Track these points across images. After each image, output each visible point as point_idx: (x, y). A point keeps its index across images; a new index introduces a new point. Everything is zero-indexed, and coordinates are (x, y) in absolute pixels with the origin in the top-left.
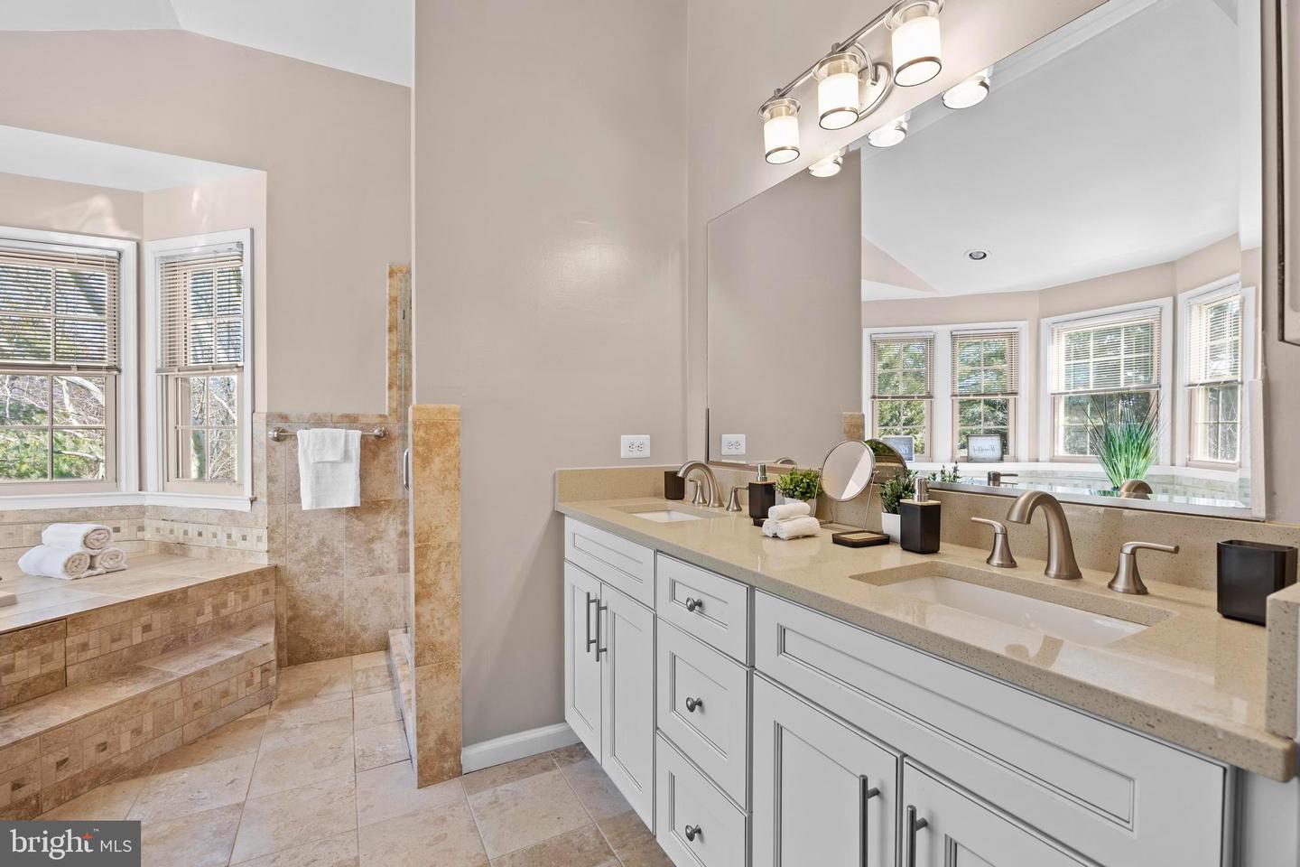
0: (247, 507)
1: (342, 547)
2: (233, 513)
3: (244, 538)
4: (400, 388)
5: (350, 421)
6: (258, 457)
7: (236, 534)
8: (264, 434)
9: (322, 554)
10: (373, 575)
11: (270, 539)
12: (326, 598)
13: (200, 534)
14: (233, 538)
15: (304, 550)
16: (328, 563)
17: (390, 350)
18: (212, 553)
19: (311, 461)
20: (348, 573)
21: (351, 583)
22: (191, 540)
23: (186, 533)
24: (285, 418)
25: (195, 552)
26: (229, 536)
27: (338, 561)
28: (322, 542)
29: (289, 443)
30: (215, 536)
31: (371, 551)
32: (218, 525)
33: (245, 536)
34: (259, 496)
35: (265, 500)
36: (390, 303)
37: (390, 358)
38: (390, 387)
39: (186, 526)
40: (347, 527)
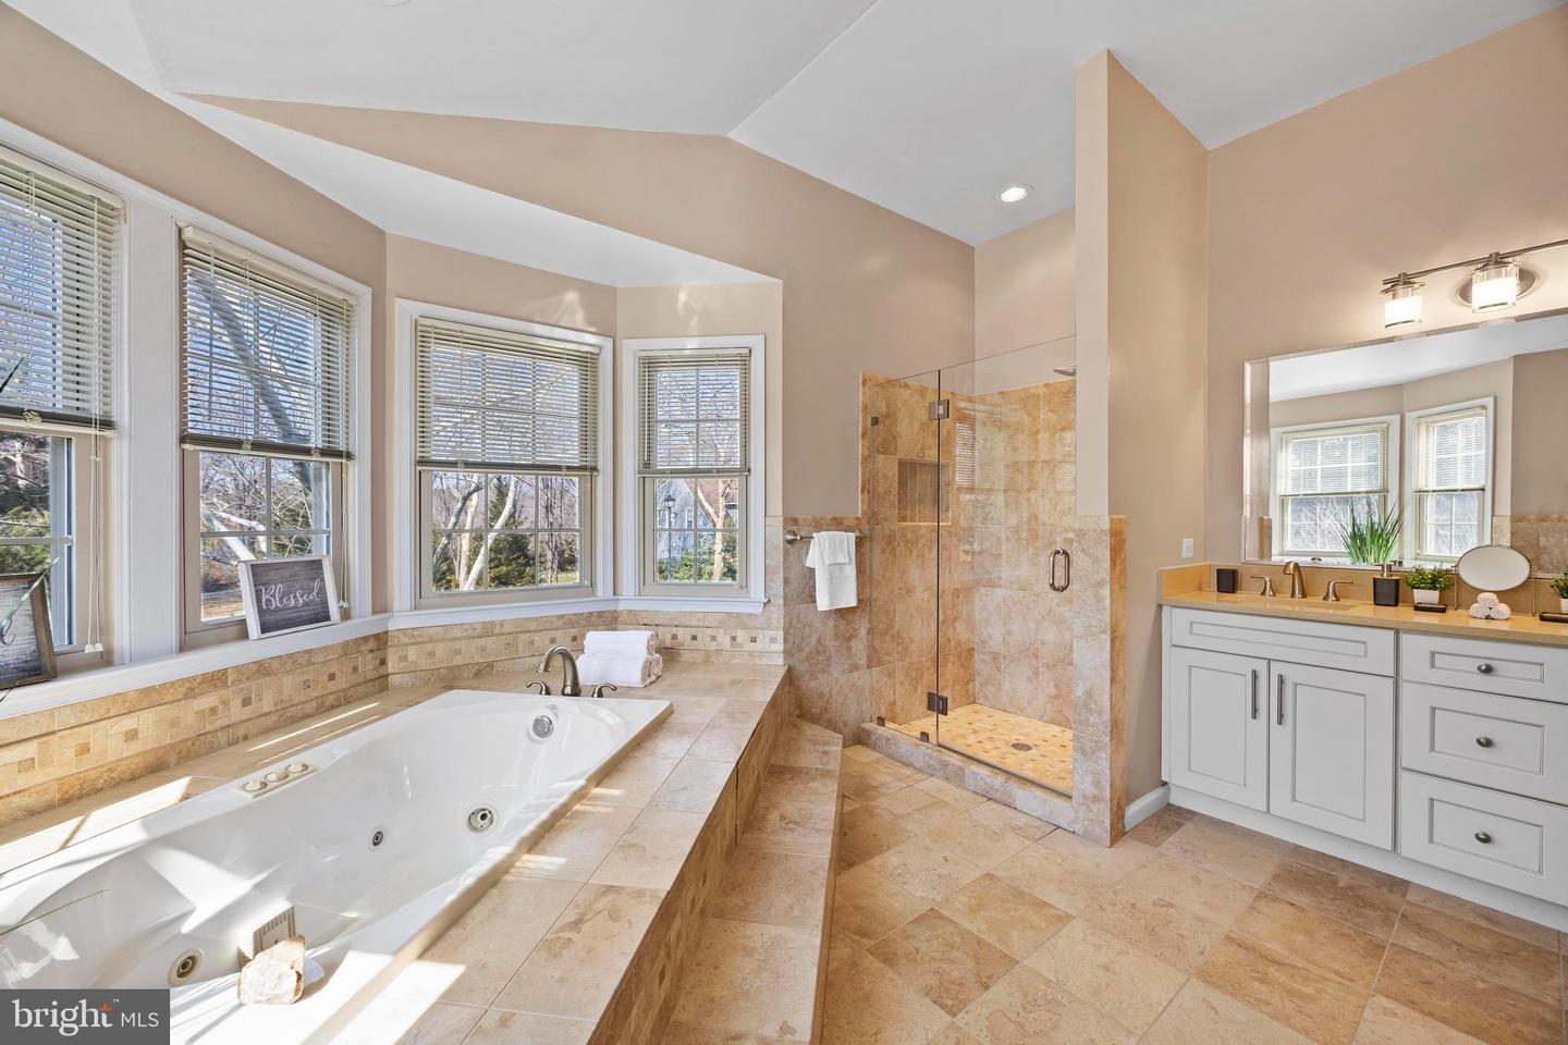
0: (758, 609)
1: (831, 644)
2: (738, 615)
3: (753, 640)
4: (869, 492)
5: (838, 524)
6: (773, 559)
7: (741, 636)
8: (778, 536)
9: (818, 653)
10: (851, 672)
11: (786, 640)
12: (821, 695)
13: (694, 638)
14: (739, 640)
15: (807, 650)
16: (823, 661)
17: (862, 455)
18: (708, 658)
19: (827, 563)
20: (835, 671)
21: (837, 680)
22: (682, 644)
23: (674, 637)
24: (795, 521)
25: (686, 656)
26: (734, 639)
27: (829, 659)
28: (819, 642)
29: (798, 545)
30: (714, 638)
31: (849, 649)
32: (719, 627)
33: (755, 638)
34: (772, 599)
35: (781, 602)
36: (863, 411)
37: (862, 463)
38: (863, 491)
39: (674, 630)
40: (835, 626)
